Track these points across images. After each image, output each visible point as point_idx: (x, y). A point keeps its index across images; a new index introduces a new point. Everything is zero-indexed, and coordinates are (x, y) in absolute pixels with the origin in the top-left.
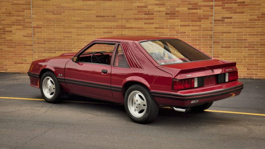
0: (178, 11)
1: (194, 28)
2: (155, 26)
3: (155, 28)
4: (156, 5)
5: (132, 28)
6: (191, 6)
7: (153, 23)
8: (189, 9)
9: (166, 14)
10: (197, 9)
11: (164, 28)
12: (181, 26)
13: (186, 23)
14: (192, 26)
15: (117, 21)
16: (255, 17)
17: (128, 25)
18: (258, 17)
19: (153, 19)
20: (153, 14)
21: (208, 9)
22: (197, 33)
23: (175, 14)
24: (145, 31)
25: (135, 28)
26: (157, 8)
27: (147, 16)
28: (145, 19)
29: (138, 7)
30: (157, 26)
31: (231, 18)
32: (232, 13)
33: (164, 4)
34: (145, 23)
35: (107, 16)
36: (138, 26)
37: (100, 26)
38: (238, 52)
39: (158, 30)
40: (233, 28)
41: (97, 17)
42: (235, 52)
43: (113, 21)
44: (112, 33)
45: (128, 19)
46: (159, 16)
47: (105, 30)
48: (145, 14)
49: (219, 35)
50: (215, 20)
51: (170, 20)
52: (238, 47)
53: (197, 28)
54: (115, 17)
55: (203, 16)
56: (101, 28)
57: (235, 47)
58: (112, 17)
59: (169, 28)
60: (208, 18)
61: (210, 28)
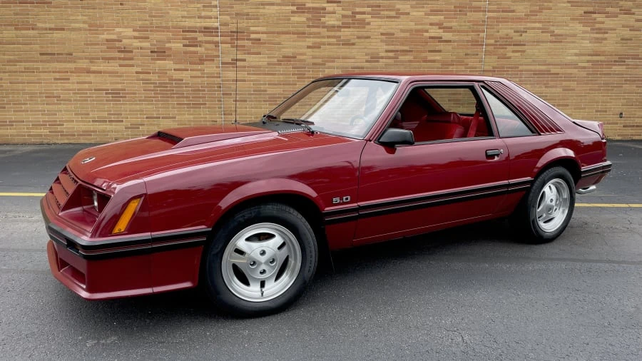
0: (170, 49)
1: (194, 73)
2: (135, 69)
3: (137, 73)
4: (135, 38)
5: (100, 72)
6: (187, 42)
7: (133, 66)
8: (184, 46)
9: (152, 52)
10: (196, 46)
11: (149, 73)
12: (175, 70)
13: (182, 66)
14: (191, 70)
15: (75, 62)
16: (275, 60)
17: (94, 68)
18: (278, 61)
19: (131, 59)
20: (132, 52)
21: (212, 46)
22: (199, 80)
23: (164, 52)
24: (121, 76)
25: (105, 72)
26: (136, 43)
27: (122, 55)
28: (120, 59)
29: (107, 40)
30: (139, 69)
31: (244, 60)
32: (245, 54)
33: (148, 38)
34: (120, 66)
35: (58, 54)
36: (110, 69)
37: (48, 68)
38: (256, 108)
39: (142, 76)
40: (248, 74)
41: (41, 54)
42: (252, 108)
43: (69, 62)
44: (68, 79)
45: (93, 58)
46: (141, 56)
47: (57, 75)
48: (119, 52)
49: (229, 84)
50: (222, 63)
51: (158, 62)
52: (256, 101)
53: (199, 73)
54: (72, 55)
55: (206, 56)
56: (50, 72)
57: (252, 101)
58: (67, 54)
59: (157, 73)
60: (213, 60)
61: (217, 74)
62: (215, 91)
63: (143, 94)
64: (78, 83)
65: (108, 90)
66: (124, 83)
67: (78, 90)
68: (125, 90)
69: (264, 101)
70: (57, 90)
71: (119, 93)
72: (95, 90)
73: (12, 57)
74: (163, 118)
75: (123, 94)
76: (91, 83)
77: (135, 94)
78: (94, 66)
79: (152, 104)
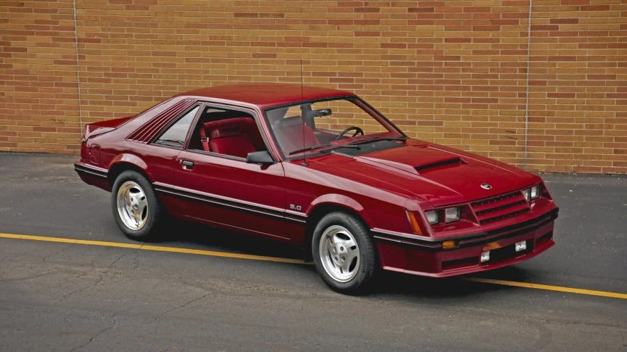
0: (441, 4)
1: (481, 46)
2: (381, 39)
3: (383, 45)
5: (324, 45)
7: (377, 34)
9: (411, 10)
11: (404, 46)
12: (447, 40)
13: (461, 34)
14: (476, 41)
15: (286, 28)
17: (314, 38)
19: (377, 22)
20: (377, 10)
22: (489, 58)
23: (432, 10)
24: (357, 51)
25: (332, 45)
27: (362, 16)
28: (357, 22)
30: (388, 40)
31: (575, 21)
32: (576, 9)
34: (357, 34)
35: (262, 15)
36: (340, 39)
37: (245, 38)
38: (591, 108)
39: (390, 51)
40: (581, 46)
41: (237, 15)
42: (584, 108)
43: (278, 28)
44: (274, 56)
45: (314, 22)
46: (393, 16)
47: (258, 50)
48: (357, 10)
49: (543, 65)
50: (533, 28)
51: (419, 27)
52: (593, 96)
53: (489, 46)
54: (282, 15)
55: (504, 16)
56: (247, 44)
57: (584, 96)
58: (275, 15)
59: (418, 46)
60: (516, 22)
61: (521, 46)
62: (516, 77)
63: (391, 81)
64: (288, 62)
65: (334, 74)
66: (360, 63)
67: (289, 73)
68: (361, 75)
69: (609, 96)
70: (255, 73)
71: (352, 80)
72: (314, 74)
73: (192, 20)
74: (420, 123)
75: (357, 81)
76: (308, 62)
77: (377, 81)
78: (316, 34)
79: (404, 99)
